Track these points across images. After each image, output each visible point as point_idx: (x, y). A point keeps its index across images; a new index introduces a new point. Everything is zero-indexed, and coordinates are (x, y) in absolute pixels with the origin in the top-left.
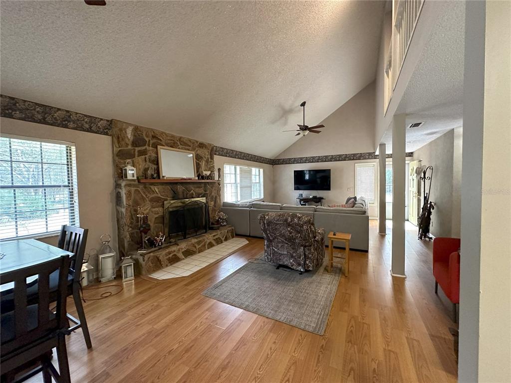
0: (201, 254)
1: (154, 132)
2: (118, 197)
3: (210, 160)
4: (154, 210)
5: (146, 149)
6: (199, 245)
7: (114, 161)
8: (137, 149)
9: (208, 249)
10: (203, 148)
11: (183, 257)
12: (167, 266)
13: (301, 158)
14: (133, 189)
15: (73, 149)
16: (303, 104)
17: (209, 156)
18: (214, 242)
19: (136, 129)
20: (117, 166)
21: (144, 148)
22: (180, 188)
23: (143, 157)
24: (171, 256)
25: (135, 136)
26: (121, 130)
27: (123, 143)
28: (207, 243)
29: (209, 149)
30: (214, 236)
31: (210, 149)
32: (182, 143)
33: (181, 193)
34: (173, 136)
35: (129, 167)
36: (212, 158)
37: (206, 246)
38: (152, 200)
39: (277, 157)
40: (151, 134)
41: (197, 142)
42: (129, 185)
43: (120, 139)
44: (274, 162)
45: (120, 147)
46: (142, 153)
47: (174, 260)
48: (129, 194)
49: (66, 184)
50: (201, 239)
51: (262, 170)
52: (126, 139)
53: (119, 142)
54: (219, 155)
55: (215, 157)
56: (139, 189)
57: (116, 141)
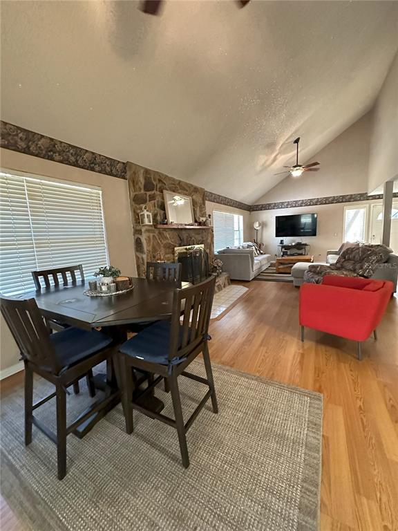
1: (159, 176)
2: (138, 244)
3: (202, 206)
4: (167, 256)
5: (155, 193)
7: (132, 205)
8: (148, 193)
10: (197, 192)
13: (283, 203)
14: (151, 235)
15: (100, 193)
16: (297, 141)
17: (202, 202)
19: (147, 171)
20: (134, 212)
21: (153, 192)
22: (184, 234)
23: (153, 202)
25: (145, 179)
26: (135, 173)
27: (137, 187)
31: (202, 194)
32: (181, 187)
33: (185, 239)
34: (174, 180)
35: (146, 213)
36: (204, 204)
38: (165, 246)
40: (157, 177)
41: (192, 186)
42: (148, 231)
43: (135, 183)
44: (250, 209)
45: (135, 192)
46: (152, 198)
48: (148, 239)
51: (241, 217)
52: (140, 184)
53: (134, 186)
54: (209, 200)
55: (206, 202)
56: (156, 235)
57: (132, 185)
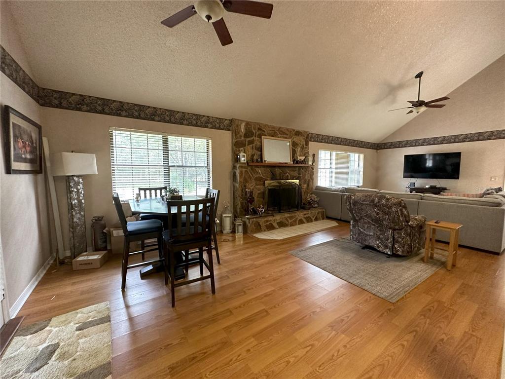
0: (292, 227)
1: (259, 125)
2: (234, 175)
3: (305, 146)
4: (257, 187)
5: (253, 139)
6: (291, 220)
7: (233, 149)
8: (247, 140)
9: (299, 224)
10: (299, 135)
11: (278, 227)
12: (265, 231)
13: (417, 141)
14: (244, 170)
15: (210, 141)
16: (419, 76)
17: (304, 143)
18: (304, 220)
19: (248, 124)
20: (234, 153)
21: (252, 138)
22: (278, 171)
23: (251, 145)
24: (268, 223)
25: (246, 129)
26: (237, 126)
27: (238, 136)
28: (298, 219)
29: (304, 137)
30: (305, 214)
31: (306, 136)
32: (281, 133)
33: (278, 175)
34: (274, 127)
35: (242, 154)
36: (307, 144)
37: (297, 222)
38: (256, 179)
39: (384, 140)
40: (257, 127)
41: (294, 130)
42: (241, 167)
43: (237, 133)
44: (379, 146)
45: (236, 139)
46: (251, 142)
47: (270, 228)
48: (241, 173)
49: (206, 165)
50: (293, 215)
51: (362, 156)
52: (241, 133)
53: (236, 135)
54: (315, 141)
55: (310, 143)
56: (248, 170)
57: (234, 134)
